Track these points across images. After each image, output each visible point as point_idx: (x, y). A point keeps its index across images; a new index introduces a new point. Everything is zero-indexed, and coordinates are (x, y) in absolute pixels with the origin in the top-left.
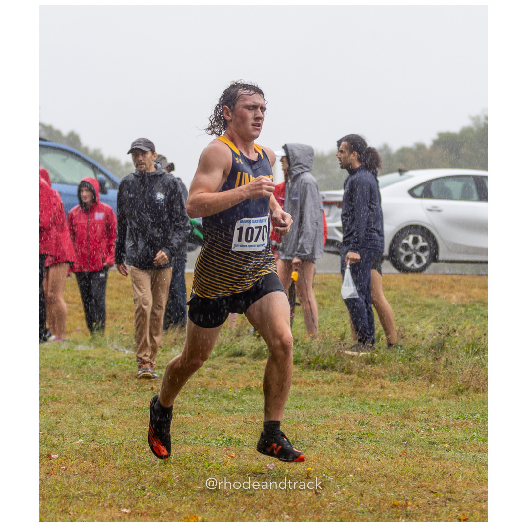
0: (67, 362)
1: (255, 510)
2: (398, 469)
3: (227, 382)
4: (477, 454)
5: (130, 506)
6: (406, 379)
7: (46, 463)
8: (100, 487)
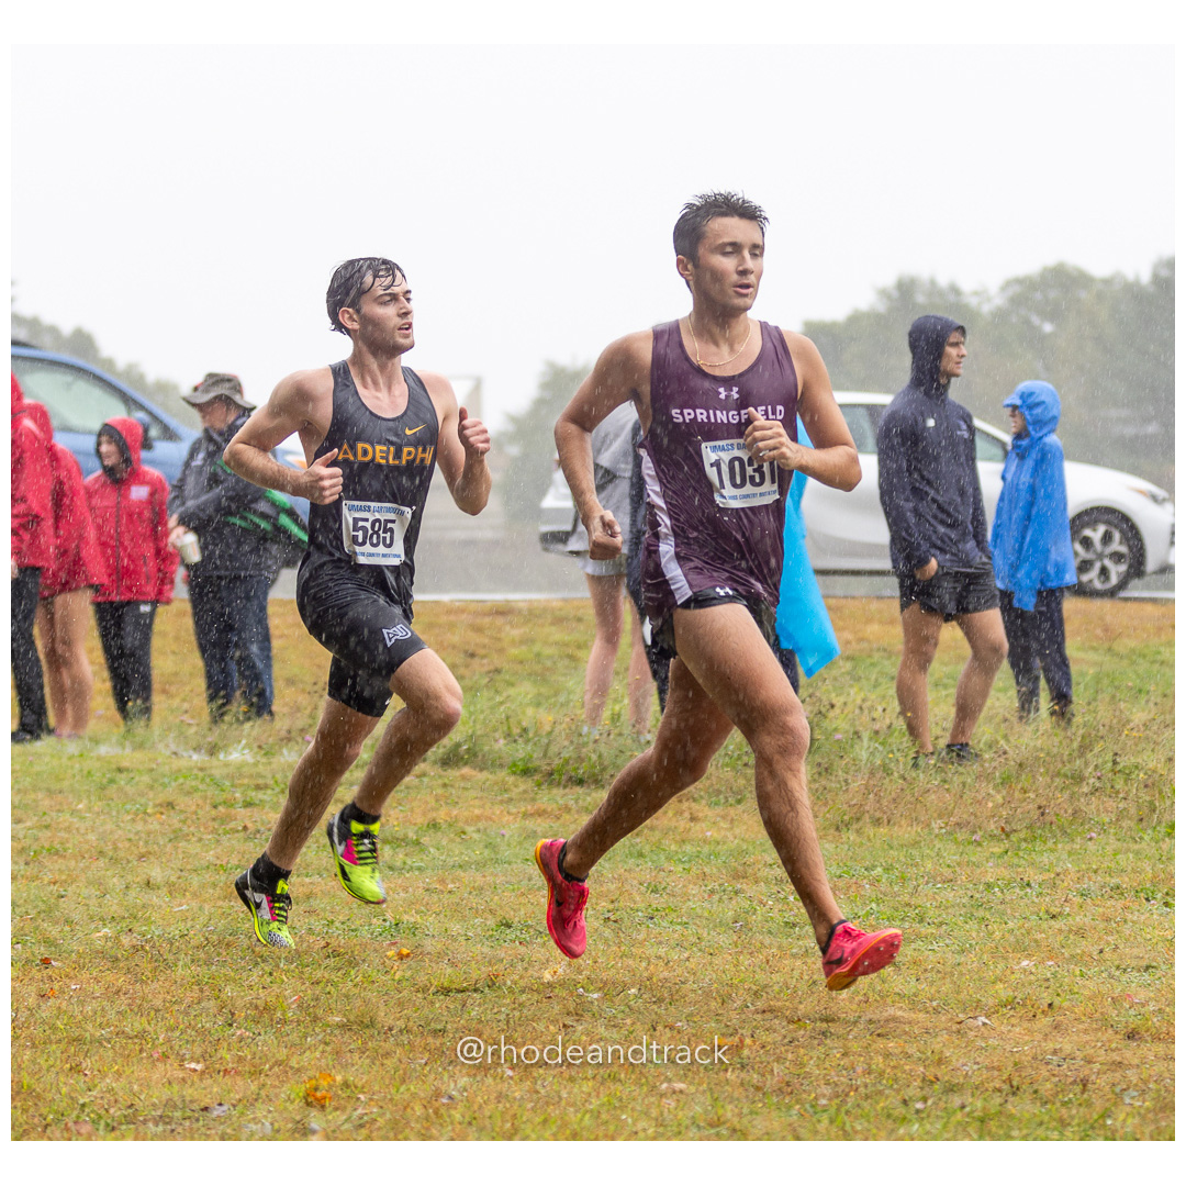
0: (77, 778)
1: (446, 1062)
2: (724, 976)
3: (392, 812)
5: (203, 1057)
6: (739, 802)
7: (38, 976)
8: (144, 1020)
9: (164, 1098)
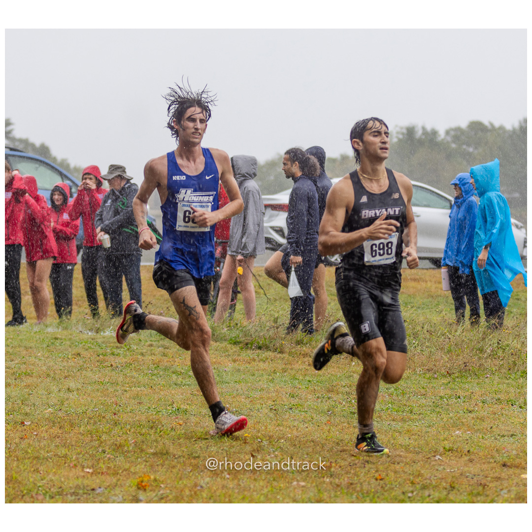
0: (38, 342)
1: (200, 470)
2: (323, 435)
3: (176, 360)
4: (392, 422)
5: (93, 466)
7: (20, 429)
8: (66, 450)
9: (75, 484)
